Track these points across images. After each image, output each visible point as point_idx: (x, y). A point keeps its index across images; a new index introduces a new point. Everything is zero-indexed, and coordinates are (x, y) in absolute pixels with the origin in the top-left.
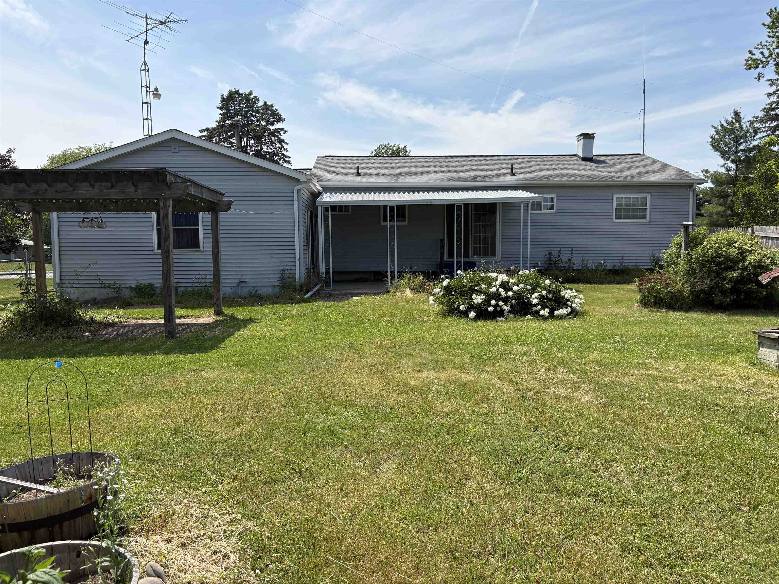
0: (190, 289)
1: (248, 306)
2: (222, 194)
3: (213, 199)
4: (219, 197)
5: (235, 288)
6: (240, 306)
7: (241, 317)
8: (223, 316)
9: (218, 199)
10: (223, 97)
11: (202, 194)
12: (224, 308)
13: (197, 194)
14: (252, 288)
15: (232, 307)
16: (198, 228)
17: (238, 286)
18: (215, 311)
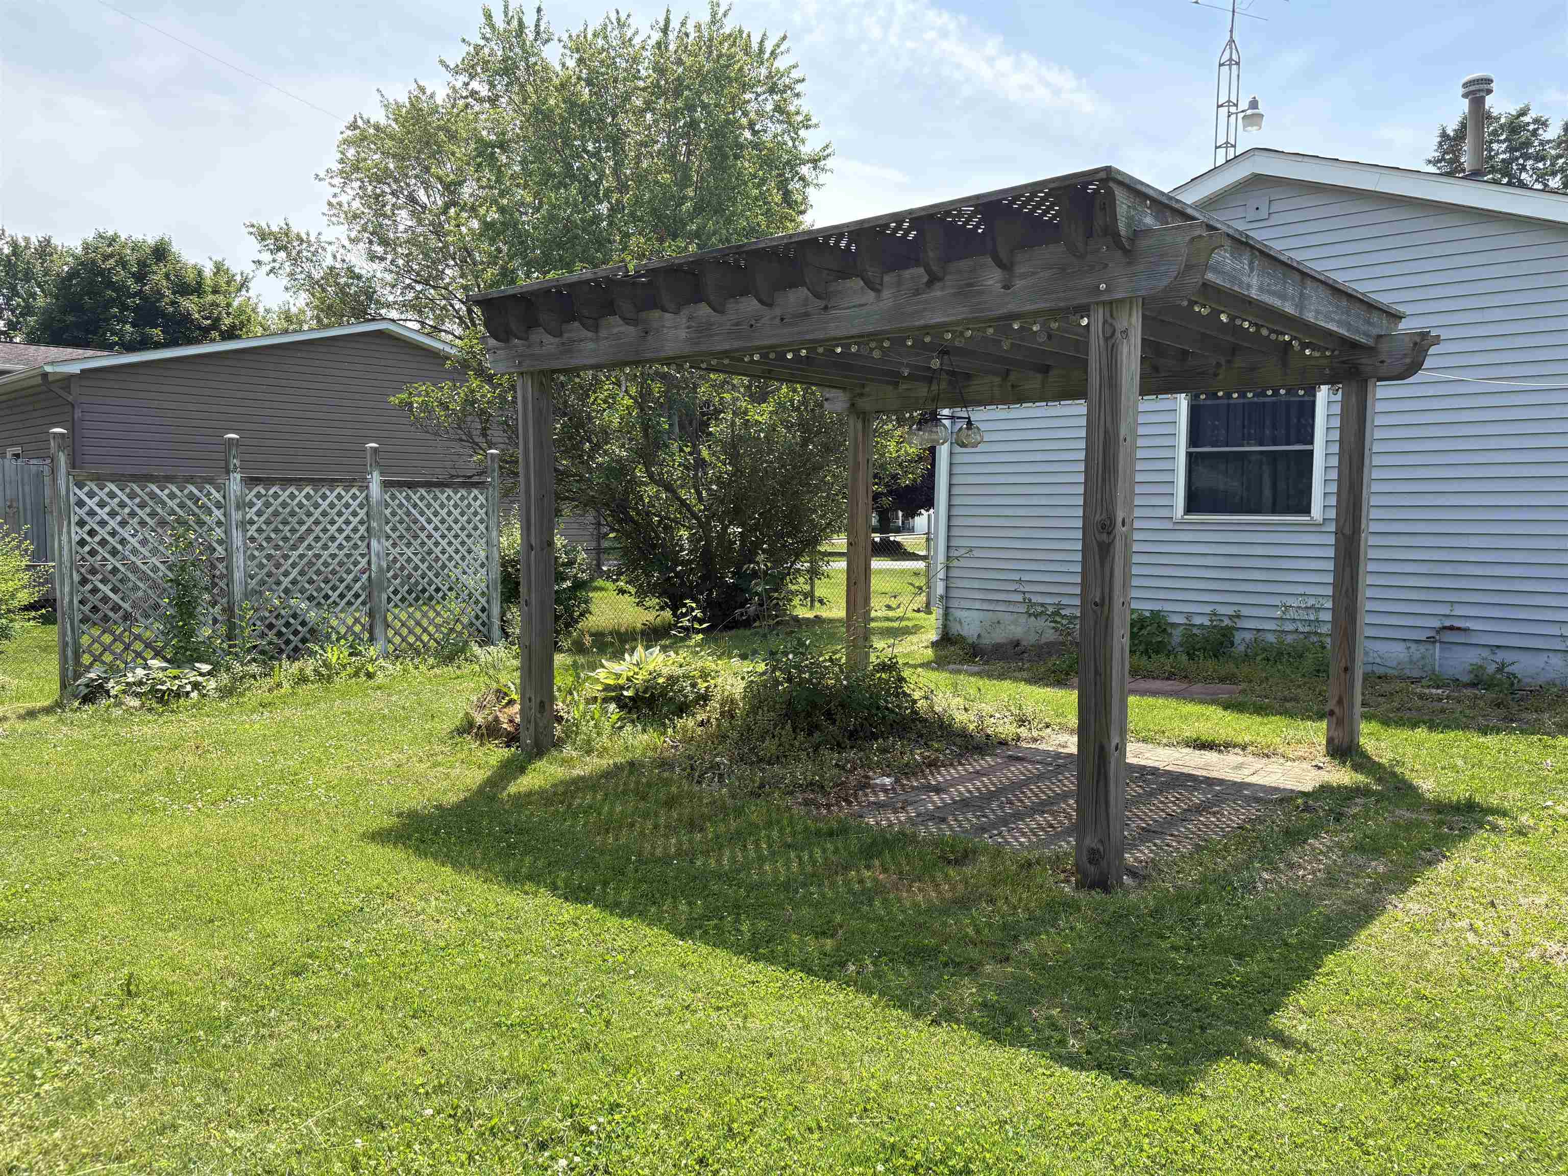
0: (1271, 638)
1: (1465, 727)
2: (1397, 317)
3: (1349, 327)
4: (1380, 326)
5: (1422, 648)
6: (1432, 727)
7: (1427, 785)
8: (1356, 768)
9: (1375, 331)
10: (1444, 135)
11: (1301, 306)
12: (1365, 727)
13: (1276, 302)
14: (1486, 653)
15: (1400, 723)
16: (1312, 452)
17: (1431, 640)
18: (1330, 741)
